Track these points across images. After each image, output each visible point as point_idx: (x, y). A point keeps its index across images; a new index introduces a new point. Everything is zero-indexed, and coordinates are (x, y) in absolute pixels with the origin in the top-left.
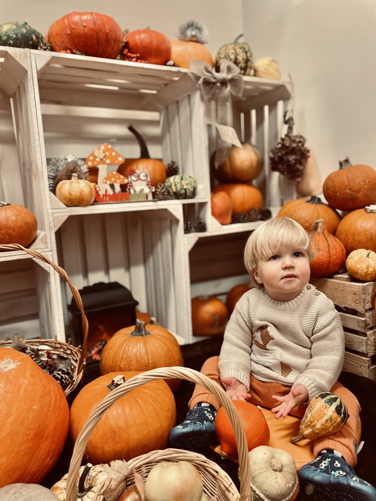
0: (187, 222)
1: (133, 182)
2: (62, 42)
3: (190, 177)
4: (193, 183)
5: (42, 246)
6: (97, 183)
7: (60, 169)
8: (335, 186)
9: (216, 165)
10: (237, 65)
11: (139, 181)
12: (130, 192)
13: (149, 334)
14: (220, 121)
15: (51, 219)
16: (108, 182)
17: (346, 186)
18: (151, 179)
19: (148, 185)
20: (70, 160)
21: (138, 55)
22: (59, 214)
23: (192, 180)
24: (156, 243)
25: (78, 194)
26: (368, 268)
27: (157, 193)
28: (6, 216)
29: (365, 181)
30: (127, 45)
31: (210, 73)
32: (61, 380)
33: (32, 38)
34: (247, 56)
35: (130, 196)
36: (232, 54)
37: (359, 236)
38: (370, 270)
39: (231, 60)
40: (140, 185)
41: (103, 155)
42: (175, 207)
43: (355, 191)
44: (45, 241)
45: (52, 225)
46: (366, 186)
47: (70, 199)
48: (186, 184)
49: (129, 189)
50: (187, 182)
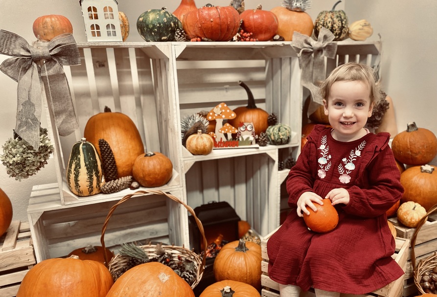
0: (281, 161)
1: (241, 132)
2: (194, 31)
3: (286, 129)
4: (288, 134)
5: (176, 184)
6: (214, 132)
7: (190, 126)
8: (400, 146)
9: (308, 115)
10: (333, 32)
11: (246, 131)
12: (239, 140)
13: (248, 250)
14: (314, 81)
15: (183, 165)
16: (223, 132)
17: (408, 148)
18: (255, 130)
19: (253, 134)
20: (197, 121)
21: (251, 33)
22: (188, 161)
23: (287, 132)
24: (256, 171)
25: (202, 147)
26: (411, 219)
27: (260, 140)
28: (154, 165)
29: (423, 146)
30: (243, 26)
31: (309, 44)
32: (189, 279)
33: (171, 25)
34: (342, 24)
35: (239, 142)
36: (329, 22)
37: (411, 191)
38: (413, 221)
39: (328, 27)
40: (247, 134)
41: (221, 112)
42: (272, 151)
43: (415, 153)
44: (178, 179)
45: (183, 169)
46: (424, 150)
47: (196, 151)
48: (282, 135)
49: (238, 137)
50: (283, 133)
